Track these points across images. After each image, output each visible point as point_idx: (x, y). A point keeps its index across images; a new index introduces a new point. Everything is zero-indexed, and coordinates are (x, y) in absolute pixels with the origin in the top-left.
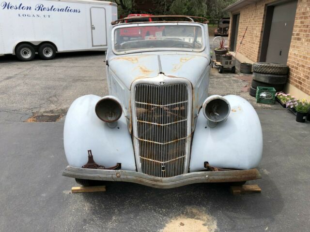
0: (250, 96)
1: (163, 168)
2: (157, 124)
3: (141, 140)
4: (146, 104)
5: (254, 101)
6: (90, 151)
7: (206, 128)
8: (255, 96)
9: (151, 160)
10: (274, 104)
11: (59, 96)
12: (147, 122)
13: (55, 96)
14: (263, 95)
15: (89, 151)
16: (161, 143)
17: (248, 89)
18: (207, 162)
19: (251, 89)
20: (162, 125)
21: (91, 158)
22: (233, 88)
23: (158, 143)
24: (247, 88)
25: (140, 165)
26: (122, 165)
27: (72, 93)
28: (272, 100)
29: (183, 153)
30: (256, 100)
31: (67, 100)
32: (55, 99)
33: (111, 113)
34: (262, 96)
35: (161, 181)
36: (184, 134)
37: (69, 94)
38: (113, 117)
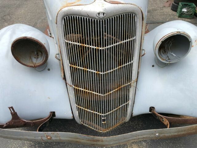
0: (171, 11)
1: (104, 120)
2: (96, 72)
3: (76, 88)
4: (80, 44)
5: (175, 16)
6: (12, 107)
7: (153, 66)
8: (176, 11)
9: (89, 110)
10: (193, 18)
11: (12, 14)
12: (82, 68)
13: (9, 14)
14: (185, 10)
15: (10, 108)
16: (101, 94)
17: (170, 4)
18: (153, 108)
19: (173, 4)
20: (102, 73)
21: (14, 115)
22: (157, 4)
23: (96, 93)
24: (168, 4)
25: (76, 113)
26: (56, 114)
27: (23, 11)
28: (191, 14)
29: (127, 99)
30: (178, 15)
31: (19, 18)
32: (9, 18)
33: (36, 53)
34: (183, 12)
35: (102, 141)
36: (129, 78)
37: (20, 13)
38: (39, 59)
